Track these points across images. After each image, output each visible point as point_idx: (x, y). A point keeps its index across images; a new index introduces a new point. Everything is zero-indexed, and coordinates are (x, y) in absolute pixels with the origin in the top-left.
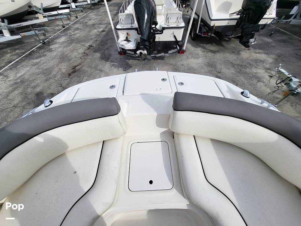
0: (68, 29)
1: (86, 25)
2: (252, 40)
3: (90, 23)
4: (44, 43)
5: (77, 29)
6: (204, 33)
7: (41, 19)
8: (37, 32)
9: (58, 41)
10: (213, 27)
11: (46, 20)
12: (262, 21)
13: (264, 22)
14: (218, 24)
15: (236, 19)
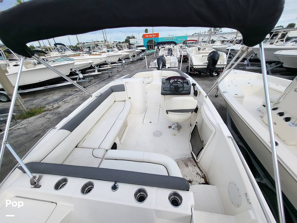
0: (120, 72)
1: (129, 70)
3: (131, 69)
4: (109, 76)
5: (125, 72)
6: (193, 72)
7: (109, 67)
8: (109, 71)
9: (116, 76)
11: (111, 67)
12: (221, 66)
13: (222, 66)
14: (197, 67)
15: (206, 65)
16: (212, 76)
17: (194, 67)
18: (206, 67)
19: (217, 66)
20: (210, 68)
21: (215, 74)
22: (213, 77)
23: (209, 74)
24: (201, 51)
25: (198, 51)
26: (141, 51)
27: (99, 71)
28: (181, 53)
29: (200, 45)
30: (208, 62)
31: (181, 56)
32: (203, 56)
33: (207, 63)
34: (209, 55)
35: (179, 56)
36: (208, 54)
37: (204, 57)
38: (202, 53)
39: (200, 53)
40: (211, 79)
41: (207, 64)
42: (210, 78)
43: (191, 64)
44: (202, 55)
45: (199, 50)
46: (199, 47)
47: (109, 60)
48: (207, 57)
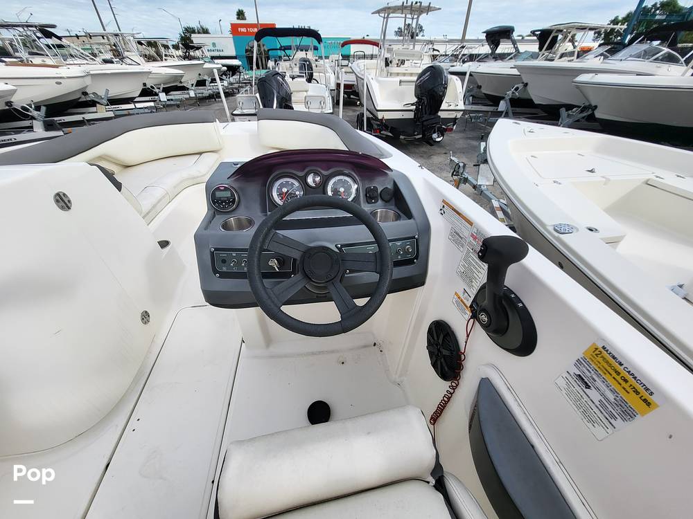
2: (435, 136)
6: (375, 131)
7: (102, 112)
10: (382, 120)
11: (111, 114)
12: (449, 114)
13: (452, 115)
14: (388, 116)
15: (411, 110)
16: (432, 143)
17: (380, 116)
18: (411, 115)
19: (442, 115)
20: (424, 119)
21: (438, 137)
22: (431, 145)
23: (421, 136)
24: (394, 69)
25: (385, 69)
26: (225, 68)
27: (49, 126)
28: (338, 78)
29: (390, 50)
30: (415, 100)
31: (338, 85)
32: (401, 82)
33: (412, 105)
34: (417, 80)
35: (333, 86)
36: (415, 78)
37: (404, 87)
38: (398, 74)
39: (391, 74)
40: (425, 153)
41: (414, 107)
42: (423, 149)
43: (371, 108)
44: (398, 79)
45: (387, 65)
46: (386, 56)
47: (100, 90)
48: (413, 87)
